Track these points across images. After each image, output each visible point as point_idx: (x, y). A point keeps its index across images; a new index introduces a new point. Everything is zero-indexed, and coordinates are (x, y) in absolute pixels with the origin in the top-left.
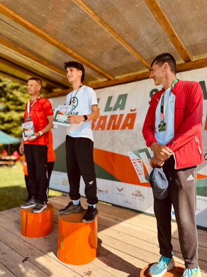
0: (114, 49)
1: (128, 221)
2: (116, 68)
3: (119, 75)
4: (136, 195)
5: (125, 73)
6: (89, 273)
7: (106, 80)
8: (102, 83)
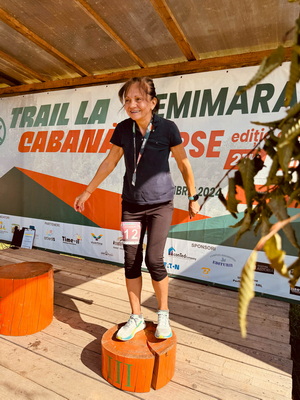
0: (87, 28)
1: (104, 277)
2: (93, 60)
3: (98, 70)
4: (118, 244)
5: (106, 69)
6: (37, 344)
7: (78, 75)
8: (73, 79)
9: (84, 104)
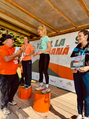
0: (60, 19)
1: (64, 95)
2: (60, 27)
4: (68, 84)
5: (64, 30)
6: (46, 117)
8: (54, 34)
9: (57, 41)
